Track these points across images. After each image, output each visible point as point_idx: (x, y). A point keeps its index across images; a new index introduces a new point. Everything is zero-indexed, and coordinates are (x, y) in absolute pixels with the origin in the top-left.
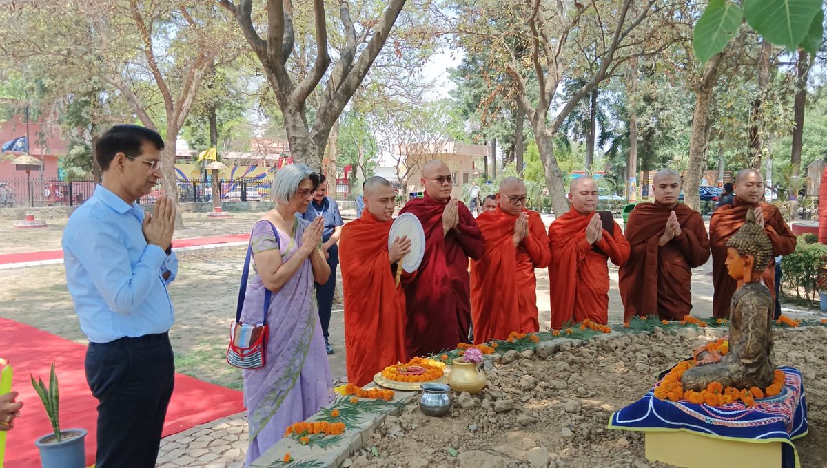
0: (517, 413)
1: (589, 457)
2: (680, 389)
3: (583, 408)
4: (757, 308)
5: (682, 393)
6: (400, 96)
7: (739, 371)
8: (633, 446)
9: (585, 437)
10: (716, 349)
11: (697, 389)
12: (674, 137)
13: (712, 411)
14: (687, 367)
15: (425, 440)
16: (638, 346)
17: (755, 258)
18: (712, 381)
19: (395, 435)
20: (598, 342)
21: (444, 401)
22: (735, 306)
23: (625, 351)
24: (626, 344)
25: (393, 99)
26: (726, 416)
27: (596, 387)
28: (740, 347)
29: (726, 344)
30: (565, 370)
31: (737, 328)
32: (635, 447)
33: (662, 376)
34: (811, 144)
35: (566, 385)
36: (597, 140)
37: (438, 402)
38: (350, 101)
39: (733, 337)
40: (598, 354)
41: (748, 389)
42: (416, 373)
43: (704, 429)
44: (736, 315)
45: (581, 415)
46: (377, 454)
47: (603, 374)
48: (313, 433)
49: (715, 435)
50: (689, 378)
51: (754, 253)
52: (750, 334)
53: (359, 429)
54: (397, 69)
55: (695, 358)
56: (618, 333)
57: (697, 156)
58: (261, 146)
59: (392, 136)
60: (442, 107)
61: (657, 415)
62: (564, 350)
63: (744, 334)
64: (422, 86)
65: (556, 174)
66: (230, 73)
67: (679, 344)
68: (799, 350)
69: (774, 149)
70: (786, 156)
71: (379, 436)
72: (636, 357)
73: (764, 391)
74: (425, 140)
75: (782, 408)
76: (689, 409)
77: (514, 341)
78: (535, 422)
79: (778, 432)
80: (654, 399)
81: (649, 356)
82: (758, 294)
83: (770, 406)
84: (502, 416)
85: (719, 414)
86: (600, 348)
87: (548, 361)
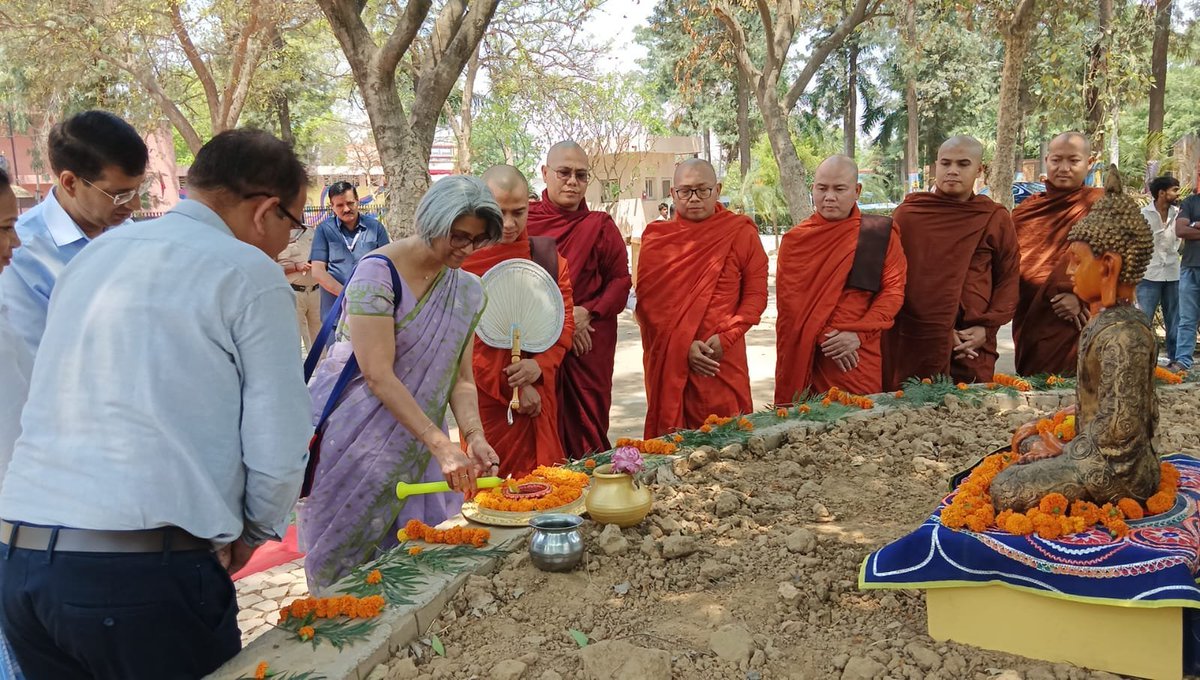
0: (701, 559)
1: (826, 635)
2: (987, 508)
3: (818, 543)
4: (1129, 351)
5: (990, 516)
6: (560, 68)
7: (1098, 471)
8: (907, 610)
9: (821, 596)
10: (1052, 431)
11: (1021, 508)
12: (974, 112)
13: (1049, 549)
14: (1001, 467)
15: (533, 618)
16: (918, 429)
17: (1124, 258)
18: (1048, 492)
19: (481, 611)
20: (852, 425)
21: (572, 545)
22: (1088, 350)
23: (895, 437)
24: (897, 426)
25: (549, 72)
26: (1077, 557)
27: (844, 502)
28: (1099, 426)
29: (1071, 420)
30: (793, 475)
31: (1091, 391)
32: (910, 612)
33: (955, 482)
34: (1178, 112)
35: (793, 501)
36: (859, 122)
37: (562, 547)
38: (466, 67)
39: (1084, 408)
40: (851, 445)
41: (1115, 504)
42: (533, 495)
43: (1036, 582)
44: (1090, 367)
45: (814, 556)
46: (440, 649)
47: (856, 479)
48: (326, 616)
49: (1057, 594)
50: (1004, 487)
51: (1122, 250)
52: (1117, 400)
53: (411, 606)
54: (554, 24)
55: (1014, 447)
56: (886, 407)
57: (1010, 136)
58: (361, 154)
59: (553, 128)
60: (628, 84)
61: (946, 558)
62: (795, 441)
63: (1105, 401)
64: (592, 50)
65: (797, 171)
66: (305, 46)
67: (986, 422)
68: (1188, 421)
69: (1122, 122)
70: (1140, 133)
71: (453, 614)
72: (914, 448)
73: (1143, 504)
74: (603, 133)
75: (1181, 536)
76: (1006, 547)
77: (713, 429)
78: (732, 574)
79: (1178, 587)
80: (942, 527)
81: (935, 445)
82: (1129, 324)
83: (1159, 534)
84: (675, 565)
85: (1063, 555)
86: (854, 435)
87: (765, 460)
